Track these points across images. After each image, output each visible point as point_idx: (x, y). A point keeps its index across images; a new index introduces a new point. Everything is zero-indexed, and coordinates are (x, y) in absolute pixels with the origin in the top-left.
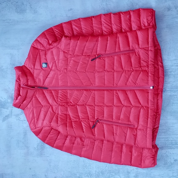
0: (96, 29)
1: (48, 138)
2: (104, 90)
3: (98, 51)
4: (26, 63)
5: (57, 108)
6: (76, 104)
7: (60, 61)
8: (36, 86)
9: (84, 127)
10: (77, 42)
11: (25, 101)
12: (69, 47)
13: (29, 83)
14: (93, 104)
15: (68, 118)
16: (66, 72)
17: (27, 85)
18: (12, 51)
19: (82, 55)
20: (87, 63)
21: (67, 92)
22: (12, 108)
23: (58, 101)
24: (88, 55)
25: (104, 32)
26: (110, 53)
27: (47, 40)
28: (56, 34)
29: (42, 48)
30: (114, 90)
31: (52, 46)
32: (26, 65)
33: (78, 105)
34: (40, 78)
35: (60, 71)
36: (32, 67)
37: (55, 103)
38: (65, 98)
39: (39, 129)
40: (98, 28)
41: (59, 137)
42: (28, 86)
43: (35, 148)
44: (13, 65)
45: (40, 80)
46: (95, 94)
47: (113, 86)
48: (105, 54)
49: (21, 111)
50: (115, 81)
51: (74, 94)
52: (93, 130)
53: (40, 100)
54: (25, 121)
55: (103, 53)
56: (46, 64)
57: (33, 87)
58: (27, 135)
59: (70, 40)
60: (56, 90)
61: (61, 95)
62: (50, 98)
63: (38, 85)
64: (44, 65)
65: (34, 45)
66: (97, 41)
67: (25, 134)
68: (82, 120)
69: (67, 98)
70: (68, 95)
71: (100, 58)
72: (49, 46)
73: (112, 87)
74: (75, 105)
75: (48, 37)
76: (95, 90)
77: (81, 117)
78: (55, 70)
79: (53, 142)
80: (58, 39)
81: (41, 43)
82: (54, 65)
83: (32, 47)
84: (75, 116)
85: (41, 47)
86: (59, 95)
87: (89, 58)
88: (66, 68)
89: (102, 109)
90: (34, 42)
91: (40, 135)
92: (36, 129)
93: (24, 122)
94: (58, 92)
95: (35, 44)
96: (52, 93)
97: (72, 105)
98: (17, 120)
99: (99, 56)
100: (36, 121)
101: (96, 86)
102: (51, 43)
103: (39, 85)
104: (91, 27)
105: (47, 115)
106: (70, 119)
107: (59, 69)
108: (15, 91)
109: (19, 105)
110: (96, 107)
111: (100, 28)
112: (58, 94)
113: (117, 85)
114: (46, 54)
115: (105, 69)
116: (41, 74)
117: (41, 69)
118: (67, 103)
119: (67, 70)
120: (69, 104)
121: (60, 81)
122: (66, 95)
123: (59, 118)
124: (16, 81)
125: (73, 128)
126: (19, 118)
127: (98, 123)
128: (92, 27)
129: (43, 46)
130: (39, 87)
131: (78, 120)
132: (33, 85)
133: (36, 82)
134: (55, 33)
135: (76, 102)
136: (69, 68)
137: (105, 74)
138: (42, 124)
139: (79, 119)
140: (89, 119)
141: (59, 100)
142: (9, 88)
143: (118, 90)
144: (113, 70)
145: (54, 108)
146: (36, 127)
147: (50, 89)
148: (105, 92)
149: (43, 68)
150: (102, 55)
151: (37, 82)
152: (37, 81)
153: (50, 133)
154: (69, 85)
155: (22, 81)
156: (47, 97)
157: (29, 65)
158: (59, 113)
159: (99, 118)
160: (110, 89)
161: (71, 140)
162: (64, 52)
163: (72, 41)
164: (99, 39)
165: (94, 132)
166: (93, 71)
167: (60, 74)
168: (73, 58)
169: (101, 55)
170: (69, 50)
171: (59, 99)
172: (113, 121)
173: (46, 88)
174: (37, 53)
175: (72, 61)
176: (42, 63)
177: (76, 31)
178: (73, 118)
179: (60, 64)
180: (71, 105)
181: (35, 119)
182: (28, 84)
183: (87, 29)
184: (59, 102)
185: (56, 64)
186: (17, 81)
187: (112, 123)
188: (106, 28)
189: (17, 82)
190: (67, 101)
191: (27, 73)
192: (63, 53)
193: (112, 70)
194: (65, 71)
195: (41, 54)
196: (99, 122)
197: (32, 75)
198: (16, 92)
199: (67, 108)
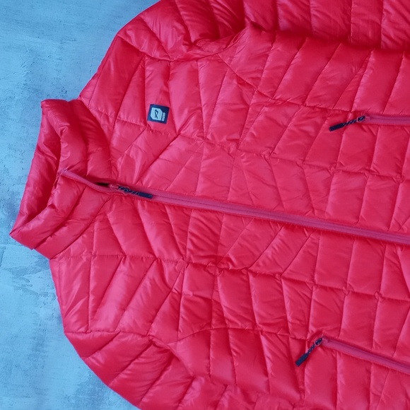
0: (361, 23)
1: (126, 371)
2: (351, 237)
3: (357, 100)
4: (88, 94)
5: (178, 273)
6: (246, 269)
7: (218, 111)
8: (114, 182)
9: (267, 353)
10: (293, 52)
11: (65, 229)
12: (260, 68)
13: (90, 169)
14: (307, 280)
15: (214, 315)
16: (232, 150)
17: (82, 172)
18: (39, 40)
19: (303, 103)
20: (313, 135)
21: (221, 223)
22: (7, 242)
23: (185, 249)
24: (323, 106)
25: (383, 38)
26: (399, 116)
27: (180, 27)
28: (216, 11)
29: (157, 54)
30: (385, 242)
31: (198, 51)
32: (85, 101)
33: (255, 274)
34: (132, 153)
35: (211, 144)
36: (111, 112)
37: (175, 256)
38: (209, 242)
39: (101, 337)
40: (367, 21)
41: (166, 373)
42: (85, 177)
43: (67, 398)
44: (36, 90)
45: (130, 162)
46: (317, 245)
47: (385, 228)
48: (379, 114)
49: (36, 259)
50: (396, 210)
51: (244, 232)
52: (298, 370)
53: (119, 234)
54: (46, 295)
55: (374, 108)
56: (166, 110)
57: (103, 184)
58: (45, 349)
59: (273, 41)
60: (181, 208)
61: (199, 228)
62: (158, 234)
63: (121, 178)
64: (157, 114)
65: (126, 35)
66: (363, 64)
67: (39, 344)
68: (265, 329)
69: (217, 243)
70: (223, 234)
71: (360, 126)
72: (188, 50)
73: (380, 231)
74: (244, 272)
75: (185, 18)
76: (319, 231)
77: (261, 316)
78: (195, 136)
79: (141, 389)
80: (221, 30)
81: (153, 34)
82: (193, 119)
83: (119, 42)
84: (239, 311)
85: (151, 48)
86: (191, 229)
87: (324, 119)
88: (236, 136)
89: (338, 302)
90: (130, 27)
91: (100, 357)
92: (88, 335)
93: (42, 299)
94: (189, 216)
95: (130, 33)
96: (165, 215)
97: (233, 272)
98: (17, 288)
99: (360, 119)
100: (91, 305)
101: (327, 217)
102: (196, 41)
103: (123, 181)
104: (345, 12)
105: (140, 290)
106: (222, 319)
107: (209, 137)
108: (28, 185)
109: (39, 240)
110: (315, 291)
111: (373, 22)
112: (187, 224)
113: (400, 228)
114: (167, 76)
115: (370, 166)
116: (140, 142)
117: (142, 124)
118: (217, 260)
119: (238, 145)
120: (223, 266)
121: (201, 179)
122: (216, 231)
123: (182, 309)
124: (39, 149)
125: (231, 354)
126: (24, 283)
127: (320, 349)
128: (347, 14)
129: (161, 46)
130: (124, 186)
131: (248, 326)
132: (102, 174)
133: (116, 168)
134: (211, 8)
135: (247, 263)
136: (248, 139)
137: (368, 183)
138: (117, 320)
139: (254, 324)
140: (287, 329)
141: (189, 246)
142: (6, 171)
143: (402, 246)
144: (398, 176)
145: (168, 269)
146: (87, 329)
147: (159, 199)
148: (356, 245)
149: (149, 122)
150: (371, 118)
151: (119, 167)
152: (120, 162)
153: (137, 357)
154: (231, 197)
155: (69, 154)
156: (147, 227)
157: (97, 103)
158: (185, 289)
159: (324, 331)
160: (374, 237)
161: (206, 391)
162: (241, 82)
163: (278, 47)
164: (372, 59)
165: (300, 380)
166: (328, 166)
167: (208, 157)
168: (266, 109)
169: (368, 115)
170: (259, 79)
171: (188, 241)
172: (373, 350)
173: (146, 196)
174: (134, 66)
175: (261, 118)
176: (148, 103)
177: (290, 18)
178: (230, 317)
179: (215, 120)
180: (228, 270)
181: (91, 298)
182: (86, 169)
183: (329, 17)
184: (188, 252)
185: (200, 117)
186: (43, 153)
187: (367, 357)
188: (395, 28)
189: (41, 156)
190: (216, 251)
191: (89, 129)
192: (235, 82)
193: (394, 174)
194: (229, 149)
195: (147, 74)
196: (321, 346)
197: (104, 141)
198: (31, 188)
199: (214, 277)
